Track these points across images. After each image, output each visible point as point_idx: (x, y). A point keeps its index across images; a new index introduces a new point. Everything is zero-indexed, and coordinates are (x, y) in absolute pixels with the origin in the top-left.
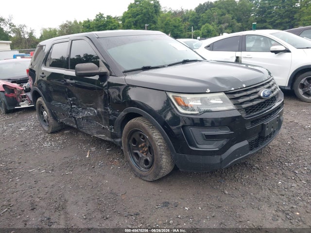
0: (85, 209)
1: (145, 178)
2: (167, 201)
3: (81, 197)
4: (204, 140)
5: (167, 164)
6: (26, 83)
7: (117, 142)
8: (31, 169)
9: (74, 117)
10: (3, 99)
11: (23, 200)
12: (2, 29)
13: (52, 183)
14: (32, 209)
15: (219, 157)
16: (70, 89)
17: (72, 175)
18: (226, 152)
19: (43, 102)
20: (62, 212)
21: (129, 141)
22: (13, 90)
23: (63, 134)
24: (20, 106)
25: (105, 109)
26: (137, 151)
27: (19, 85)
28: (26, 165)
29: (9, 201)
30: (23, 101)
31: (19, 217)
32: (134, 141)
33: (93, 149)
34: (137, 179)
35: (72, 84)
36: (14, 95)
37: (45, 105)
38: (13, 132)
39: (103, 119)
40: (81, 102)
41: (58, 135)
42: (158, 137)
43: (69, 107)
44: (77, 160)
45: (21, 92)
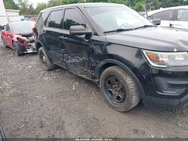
0: (78, 130)
1: (116, 109)
2: (136, 128)
3: (73, 120)
4: (169, 87)
5: (135, 101)
6: (31, 37)
7: (95, 82)
8: (37, 95)
9: (65, 62)
10: (17, 47)
11: (34, 118)
12: (14, 2)
13: (52, 108)
14: (41, 127)
15: (179, 100)
16: (63, 43)
17: (65, 102)
18: (184, 97)
19: (43, 50)
20: (62, 132)
21: (105, 82)
22: (23, 41)
23: (56, 72)
24: (27, 52)
25: (89, 59)
26: (111, 90)
27: (26, 38)
28: (34, 92)
29: (25, 119)
30: (29, 49)
31: (32, 132)
32: (109, 82)
33: (77, 83)
34: (111, 109)
35: (65, 40)
36: (24, 44)
37: (44, 53)
38: (24, 68)
39: (87, 65)
40: (70, 52)
41: (52, 72)
42: (130, 82)
43: (62, 55)
44: (67, 91)
45: (28, 42)
